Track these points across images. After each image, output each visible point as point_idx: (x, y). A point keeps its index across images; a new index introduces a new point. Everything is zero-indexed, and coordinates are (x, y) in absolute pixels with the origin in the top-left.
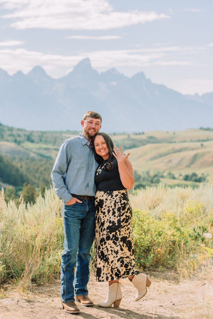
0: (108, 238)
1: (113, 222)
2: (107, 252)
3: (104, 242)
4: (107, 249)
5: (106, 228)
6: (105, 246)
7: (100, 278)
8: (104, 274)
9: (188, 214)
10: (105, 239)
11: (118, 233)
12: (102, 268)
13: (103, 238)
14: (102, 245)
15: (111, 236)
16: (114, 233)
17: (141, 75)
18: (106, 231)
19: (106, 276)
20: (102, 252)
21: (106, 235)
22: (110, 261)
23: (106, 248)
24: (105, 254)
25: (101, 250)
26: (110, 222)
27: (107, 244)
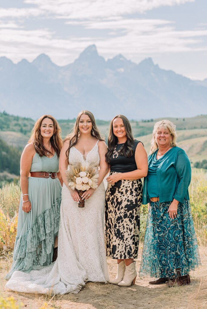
0: (125, 216)
1: (131, 200)
2: (124, 230)
3: (121, 220)
4: (124, 227)
5: (124, 207)
6: (122, 223)
7: (115, 256)
8: (118, 251)
9: (200, 192)
10: (123, 217)
11: (135, 211)
12: (117, 246)
13: (121, 216)
14: (119, 223)
15: (128, 214)
16: (131, 211)
17: (149, 61)
18: (124, 210)
19: (120, 254)
20: (118, 230)
21: (124, 213)
22: (125, 239)
23: (122, 226)
24: (122, 232)
25: (117, 228)
26: (128, 201)
27: (124, 221)
